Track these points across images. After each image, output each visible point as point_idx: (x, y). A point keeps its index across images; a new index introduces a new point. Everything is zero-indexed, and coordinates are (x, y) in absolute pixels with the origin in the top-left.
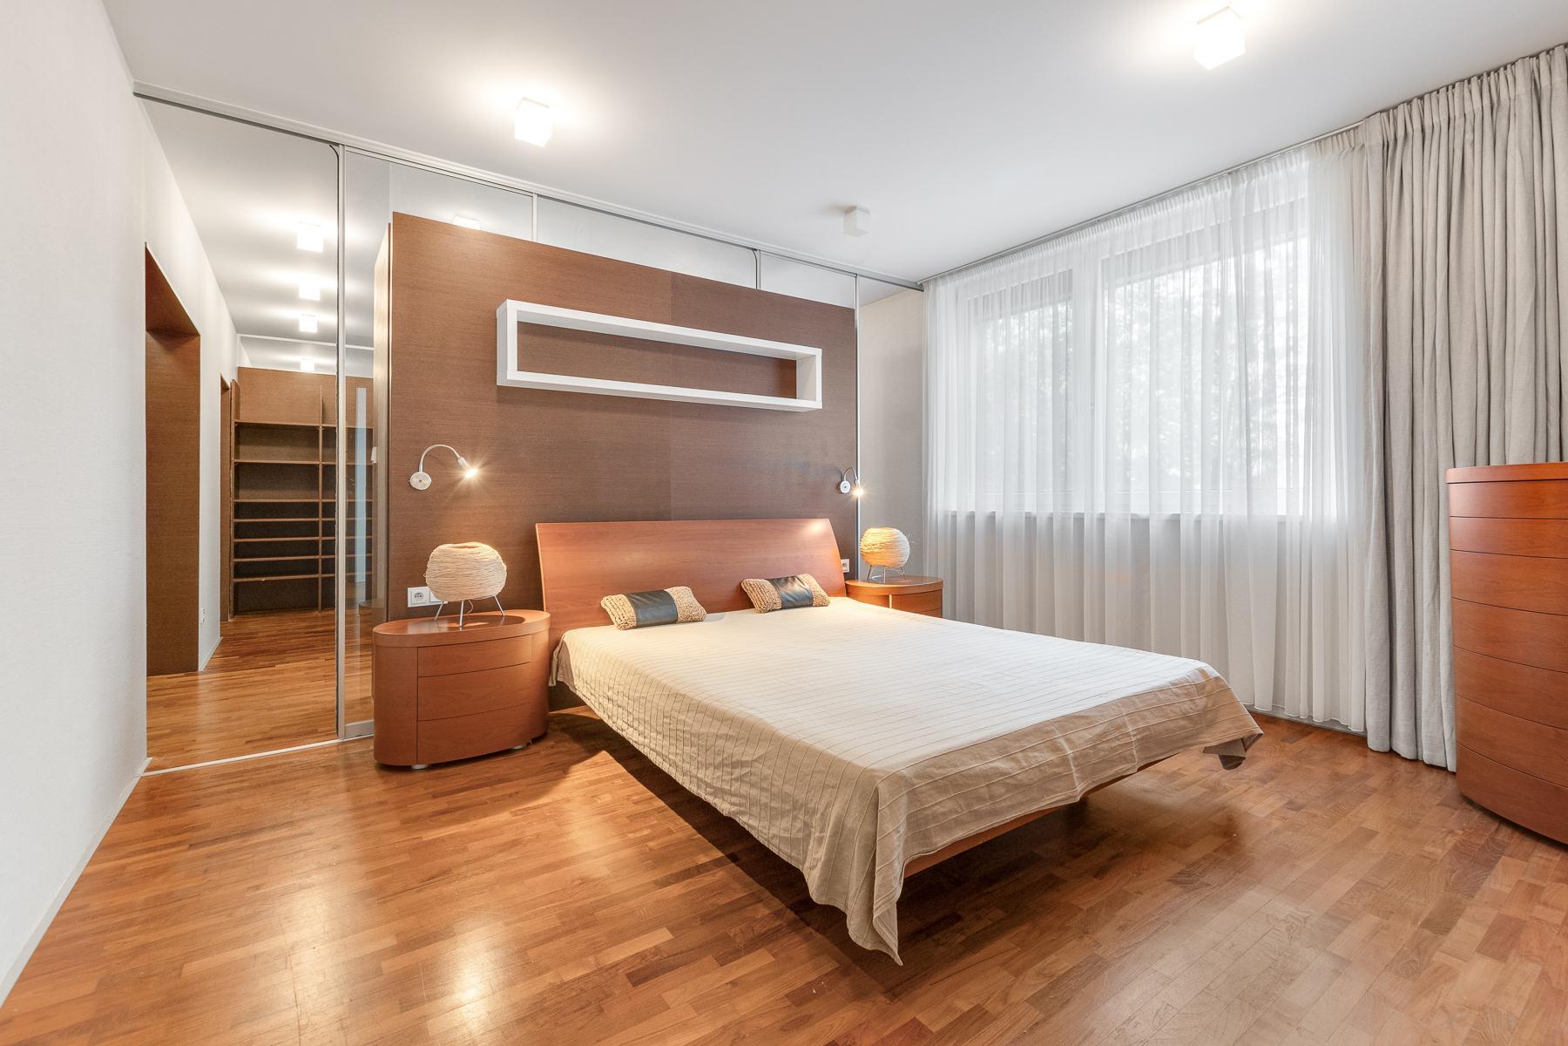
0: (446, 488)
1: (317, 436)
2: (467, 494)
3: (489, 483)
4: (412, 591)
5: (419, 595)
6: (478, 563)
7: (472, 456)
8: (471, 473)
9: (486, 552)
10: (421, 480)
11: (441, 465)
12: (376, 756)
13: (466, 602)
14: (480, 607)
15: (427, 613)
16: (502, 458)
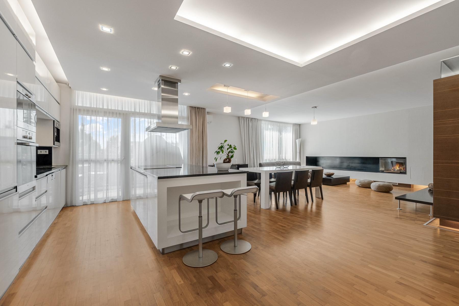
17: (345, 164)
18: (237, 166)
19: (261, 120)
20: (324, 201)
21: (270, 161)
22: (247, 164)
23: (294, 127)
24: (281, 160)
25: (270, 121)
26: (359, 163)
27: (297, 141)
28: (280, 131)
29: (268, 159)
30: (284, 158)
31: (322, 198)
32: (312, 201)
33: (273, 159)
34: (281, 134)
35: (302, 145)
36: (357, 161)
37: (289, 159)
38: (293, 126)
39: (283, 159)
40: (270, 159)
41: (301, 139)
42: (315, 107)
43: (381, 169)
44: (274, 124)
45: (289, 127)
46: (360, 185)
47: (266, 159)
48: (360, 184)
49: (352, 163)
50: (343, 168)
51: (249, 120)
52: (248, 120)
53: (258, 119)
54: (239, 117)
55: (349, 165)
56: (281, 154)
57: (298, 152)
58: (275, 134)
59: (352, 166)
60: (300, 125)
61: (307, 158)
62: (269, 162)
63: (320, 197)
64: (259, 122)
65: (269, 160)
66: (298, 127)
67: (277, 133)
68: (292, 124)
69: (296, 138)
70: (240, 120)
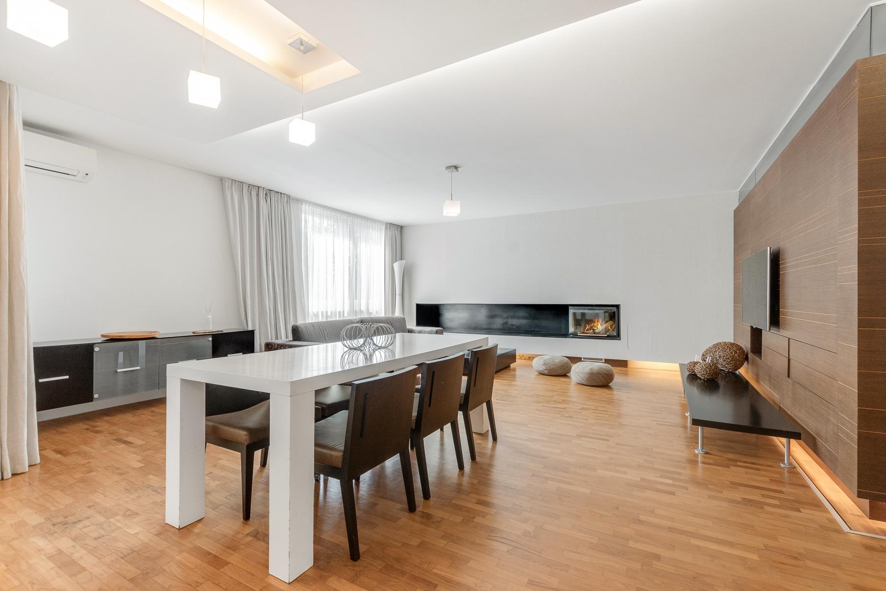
17: (498, 322)
18: (210, 339)
19: (299, 201)
21: (327, 317)
22: (250, 329)
23: (388, 230)
24: (356, 315)
25: (325, 207)
26: (526, 318)
27: (396, 265)
28: (353, 237)
29: (322, 313)
30: (363, 308)
33: (336, 313)
34: (355, 245)
35: (407, 275)
36: (522, 313)
37: (376, 311)
38: (386, 228)
39: (361, 311)
40: (327, 312)
41: (404, 262)
43: (571, 329)
44: (337, 219)
45: (376, 232)
46: (546, 371)
47: (315, 311)
48: (544, 367)
49: (513, 317)
50: (495, 330)
51: (258, 195)
52: (254, 193)
53: (289, 197)
54: (221, 180)
55: (506, 323)
56: (356, 299)
57: (397, 293)
58: (343, 245)
59: (512, 325)
60: (401, 228)
61: (419, 307)
62: (324, 320)
64: (293, 205)
65: (325, 313)
67: (347, 241)
68: (384, 222)
69: (394, 260)
70: (227, 190)
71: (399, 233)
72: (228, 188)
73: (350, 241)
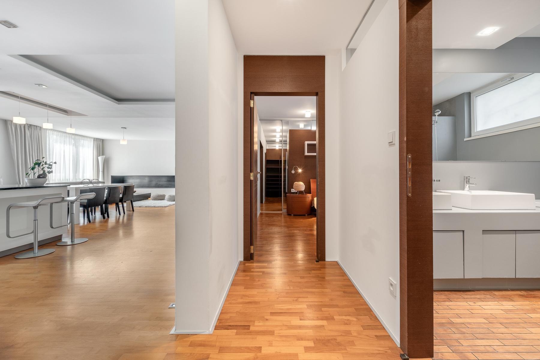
0: (296, 173)
1: (278, 162)
2: (299, 174)
3: (303, 172)
4: (292, 189)
5: (293, 190)
6: (300, 185)
7: (300, 168)
8: (300, 171)
9: (301, 183)
10: (293, 172)
11: (296, 169)
12: (287, 213)
13: (299, 191)
14: (301, 192)
15: (294, 193)
16: (305, 168)
17: (154, 183)
19: (45, 129)
20: (135, 212)
21: (60, 181)
26: (166, 181)
27: (100, 158)
28: (76, 146)
31: (133, 211)
32: (124, 213)
34: (77, 149)
35: (107, 163)
36: (164, 179)
38: (94, 140)
41: (105, 156)
42: (125, 128)
44: (66, 137)
50: (151, 187)
55: (157, 184)
57: (100, 171)
58: (69, 148)
59: (160, 184)
60: (103, 141)
61: (112, 177)
63: (131, 209)
64: (42, 131)
66: (101, 143)
67: (71, 147)
68: (93, 138)
69: (98, 155)
70: (9, 125)
71: (102, 143)
72: (10, 124)
73: (73, 146)
